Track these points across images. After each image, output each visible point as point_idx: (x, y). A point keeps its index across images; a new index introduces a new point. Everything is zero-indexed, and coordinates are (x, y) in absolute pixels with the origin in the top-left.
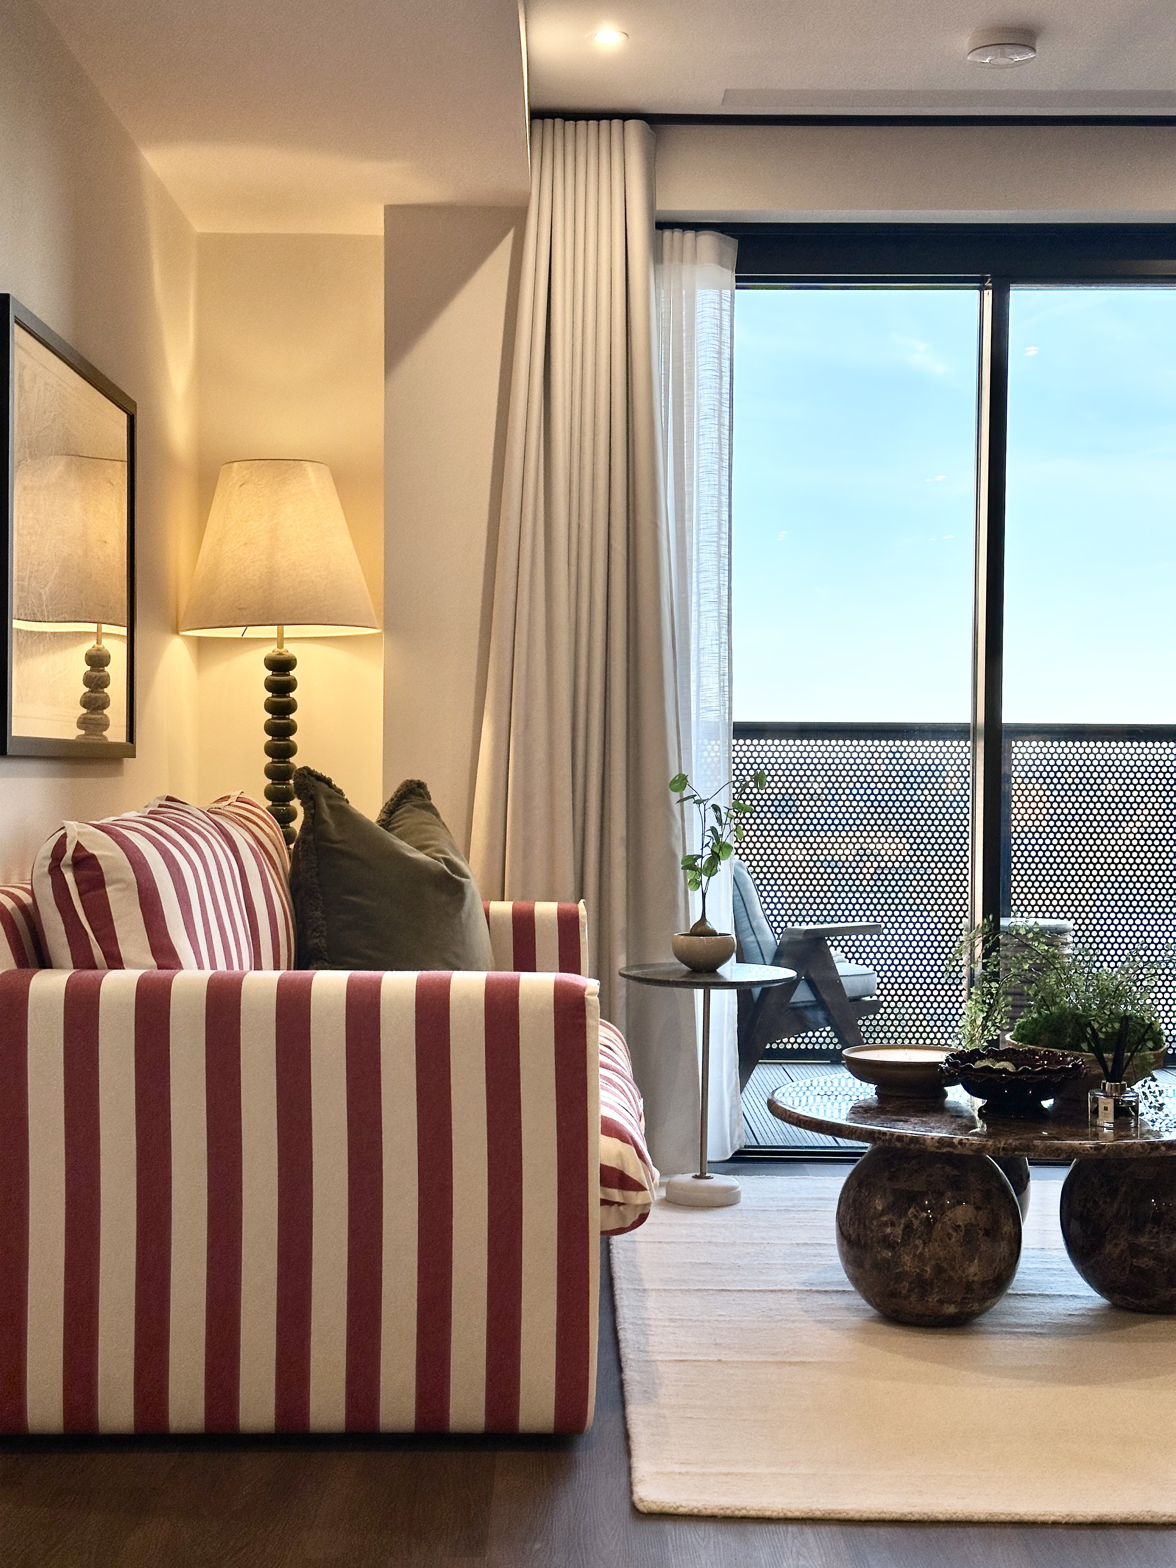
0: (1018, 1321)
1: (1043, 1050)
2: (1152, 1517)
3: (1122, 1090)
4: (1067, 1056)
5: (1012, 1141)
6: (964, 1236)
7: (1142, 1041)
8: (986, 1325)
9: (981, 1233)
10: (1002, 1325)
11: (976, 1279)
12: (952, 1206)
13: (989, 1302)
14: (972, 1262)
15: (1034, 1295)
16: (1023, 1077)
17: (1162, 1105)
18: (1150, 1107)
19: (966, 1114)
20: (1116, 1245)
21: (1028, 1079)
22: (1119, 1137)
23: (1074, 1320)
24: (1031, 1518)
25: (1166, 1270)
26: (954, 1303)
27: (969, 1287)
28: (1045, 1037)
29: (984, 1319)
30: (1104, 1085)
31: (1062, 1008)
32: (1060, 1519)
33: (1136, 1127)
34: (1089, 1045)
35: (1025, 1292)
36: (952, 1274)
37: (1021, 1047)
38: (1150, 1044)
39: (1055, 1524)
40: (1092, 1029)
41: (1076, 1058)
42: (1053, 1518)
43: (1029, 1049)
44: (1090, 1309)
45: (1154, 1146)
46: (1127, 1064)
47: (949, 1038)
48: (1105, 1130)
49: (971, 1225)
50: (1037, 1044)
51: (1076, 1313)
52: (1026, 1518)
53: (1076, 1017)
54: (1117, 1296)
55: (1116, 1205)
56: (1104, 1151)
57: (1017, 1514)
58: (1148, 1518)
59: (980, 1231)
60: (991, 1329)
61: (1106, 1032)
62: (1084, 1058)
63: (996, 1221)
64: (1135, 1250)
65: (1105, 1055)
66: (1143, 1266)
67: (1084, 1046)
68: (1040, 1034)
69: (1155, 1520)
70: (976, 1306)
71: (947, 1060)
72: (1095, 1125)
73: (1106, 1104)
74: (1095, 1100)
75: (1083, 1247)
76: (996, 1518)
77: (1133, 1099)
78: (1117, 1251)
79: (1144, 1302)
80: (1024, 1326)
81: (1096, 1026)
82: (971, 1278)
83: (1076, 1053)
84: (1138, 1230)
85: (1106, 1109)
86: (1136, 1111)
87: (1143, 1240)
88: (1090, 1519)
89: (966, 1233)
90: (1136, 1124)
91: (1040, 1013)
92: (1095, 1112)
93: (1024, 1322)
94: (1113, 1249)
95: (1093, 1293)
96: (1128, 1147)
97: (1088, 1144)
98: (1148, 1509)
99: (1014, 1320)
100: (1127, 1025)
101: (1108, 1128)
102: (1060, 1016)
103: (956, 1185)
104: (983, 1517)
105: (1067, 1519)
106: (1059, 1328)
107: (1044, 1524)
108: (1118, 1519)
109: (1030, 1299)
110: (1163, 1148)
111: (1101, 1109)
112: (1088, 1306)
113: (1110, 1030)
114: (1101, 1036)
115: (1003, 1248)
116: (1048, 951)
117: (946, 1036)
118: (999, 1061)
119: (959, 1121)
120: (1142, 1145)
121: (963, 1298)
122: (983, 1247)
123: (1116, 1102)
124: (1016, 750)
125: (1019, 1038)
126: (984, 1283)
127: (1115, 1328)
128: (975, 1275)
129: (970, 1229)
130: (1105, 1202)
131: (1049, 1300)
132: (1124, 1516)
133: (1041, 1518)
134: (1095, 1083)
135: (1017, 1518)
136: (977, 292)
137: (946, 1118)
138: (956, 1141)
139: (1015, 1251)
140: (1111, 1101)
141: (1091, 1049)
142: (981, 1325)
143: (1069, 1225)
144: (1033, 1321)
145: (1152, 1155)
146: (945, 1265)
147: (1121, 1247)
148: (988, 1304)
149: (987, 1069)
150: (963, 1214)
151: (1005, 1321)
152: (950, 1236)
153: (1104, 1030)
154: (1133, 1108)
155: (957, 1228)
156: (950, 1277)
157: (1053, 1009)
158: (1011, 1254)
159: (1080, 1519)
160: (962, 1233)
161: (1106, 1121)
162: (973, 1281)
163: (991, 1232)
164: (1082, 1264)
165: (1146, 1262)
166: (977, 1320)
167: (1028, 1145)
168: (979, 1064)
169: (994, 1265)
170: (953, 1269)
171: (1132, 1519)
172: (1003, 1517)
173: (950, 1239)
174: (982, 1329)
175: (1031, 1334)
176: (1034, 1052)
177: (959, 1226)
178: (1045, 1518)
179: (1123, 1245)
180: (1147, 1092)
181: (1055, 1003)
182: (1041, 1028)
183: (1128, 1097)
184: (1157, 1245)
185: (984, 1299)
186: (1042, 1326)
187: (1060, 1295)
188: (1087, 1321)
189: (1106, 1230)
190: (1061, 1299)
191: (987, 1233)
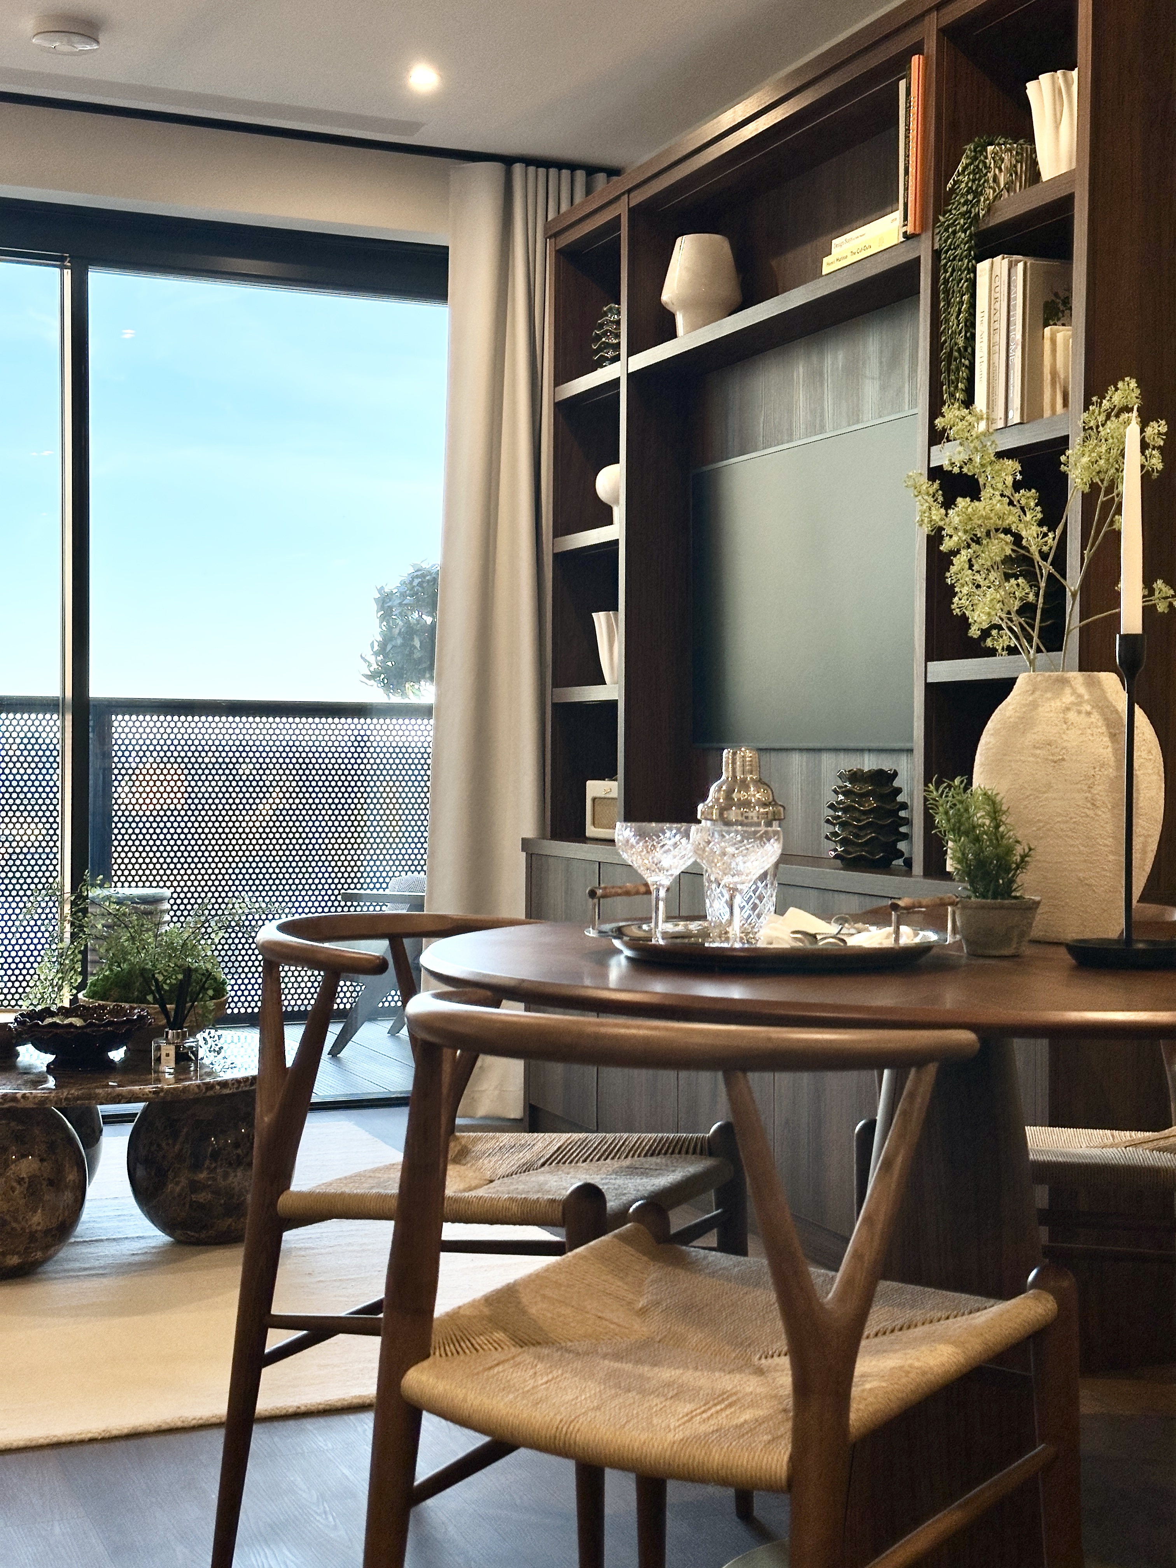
0: (83, 1266)
1: (111, 1005)
2: (183, 1422)
3: (184, 1037)
4: (135, 1008)
5: (74, 1092)
6: (28, 1189)
7: (203, 989)
8: (50, 1272)
9: (45, 1183)
10: (65, 1271)
11: (39, 1228)
12: (17, 1159)
13: (53, 1249)
14: (35, 1212)
15: (102, 1240)
16: (88, 1030)
17: (221, 1048)
18: (210, 1051)
19: (34, 1071)
20: (177, 1183)
21: (93, 1032)
22: (178, 1081)
23: (137, 1258)
24: (69, 1438)
25: (222, 1201)
26: (17, 1253)
27: (32, 1237)
28: (115, 993)
29: (49, 1267)
30: (167, 1033)
31: (131, 964)
32: (96, 1435)
33: (196, 1071)
34: (154, 997)
35: (94, 1239)
36: (14, 1225)
37: (92, 1003)
38: (210, 992)
39: (92, 1441)
40: (157, 980)
41: (143, 1010)
42: (90, 1435)
43: (99, 1004)
44: (154, 1247)
45: (210, 1087)
46: (189, 1012)
47: (20, 998)
48: (167, 1076)
49: (35, 1176)
50: (107, 1000)
51: (139, 1252)
52: (63, 1439)
53: (143, 971)
54: (179, 1232)
55: (177, 1147)
56: (162, 1094)
57: (55, 1436)
58: (179, 1424)
59: (43, 1182)
60: (54, 1275)
61: (170, 985)
62: (147, 1010)
63: (59, 1170)
64: (195, 1187)
65: (168, 1006)
66: (201, 1200)
67: (150, 998)
68: (110, 989)
69: (186, 1425)
70: (39, 1254)
71: (16, 1019)
72: (157, 1072)
73: (168, 1051)
74: (159, 1048)
75: (147, 1188)
76: (34, 1443)
77: (193, 1044)
78: (178, 1189)
79: (203, 1235)
80: (85, 1269)
81: (161, 978)
82: (34, 1228)
83: (143, 1006)
84: (197, 1166)
85: (168, 1055)
86: (196, 1056)
87: (203, 1176)
88: (126, 1431)
89: (30, 1186)
90: (196, 1067)
91: (111, 970)
92: (158, 1060)
93: (87, 1266)
94: (174, 1188)
95: (159, 1233)
96: (185, 1089)
97: (149, 1088)
98: (180, 1415)
99: (77, 1265)
100: (190, 976)
101: (170, 1074)
102: (130, 972)
103: (19, 1138)
104: (22, 1444)
105: (103, 1435)
106: (122, 1267)
107: (82, 1442)
108: (151, 1428)
109: (97, 1244)
110: (218, 1087)
111: (163, 1057)
112: (152, 1245)
113: (174, 982)
114: (166, 987)
115: (68, 1196)
116: (118, 910)
117: (17, 996)
118: (67, 1017)
119: (26, 1077)
120: (198, 1086)
121: (27, 1248)
122: (47, 1197)
123: (177, 1048)
124: (116, 724)
125: (92, 995)
126: (47, 1232)
127: (175, 1261)
128: (39, 1224)
129: (33, 1179)
130: (168, 1144)
131: (115, 1243)
132: (156, 1425)
133: (78, 1437)
134: (159, 1032)
135: (55, 1440)
136: (58, 270)
137: (14, 1075)
138: (19, 1096)
139: (80, 1197)
140: (173, 1047)
141: (156, 1001)
142: (45, 1273)
143: (135, 1169)
144: (97, 1264)
145: (208, 1094)
146: (8, 1218)
147: (182, 1184)
148: (51, 1252)
149: (54, 1024)
150: (27, 1166)
151: (69, 1267)
152: (13, 1189)
153: (168, 981)
154: (192, 1052)
155: (20, 1181)
156: (13, 1229)
157: (125, 966)
158: (76, 1201)
159: (115, 1433)
160: (26, 1185)
161: (168, 1068)
162: (36, 1231)
163: (55, 1183)
164: (146, 1205)
165: (203, 1197)
166: (39, 1270)
167: (90, 1094)
168: (49, 1020)
169: (57, 1214)
170: (16, 1220)
171: (164, 1426)
172: (42, 1441)
173: (13, 1192)
174: (44, 1276)
175: (93, 1275)
176: (103, 1007)
177: (23, 1178)
178: (83, 1436)
179: (184, 1182)
180: (208, 1038)
181: (125, 960)
182: (111, 984)
183: (190, 1042)
184: (214, 1179)
185: (47, 1247)
186: (104, 1268)
187: (127, 1238)
188: (148, 1258)
189: (169, 1170)
190: (126, 1241)
191: (51, 1183)
